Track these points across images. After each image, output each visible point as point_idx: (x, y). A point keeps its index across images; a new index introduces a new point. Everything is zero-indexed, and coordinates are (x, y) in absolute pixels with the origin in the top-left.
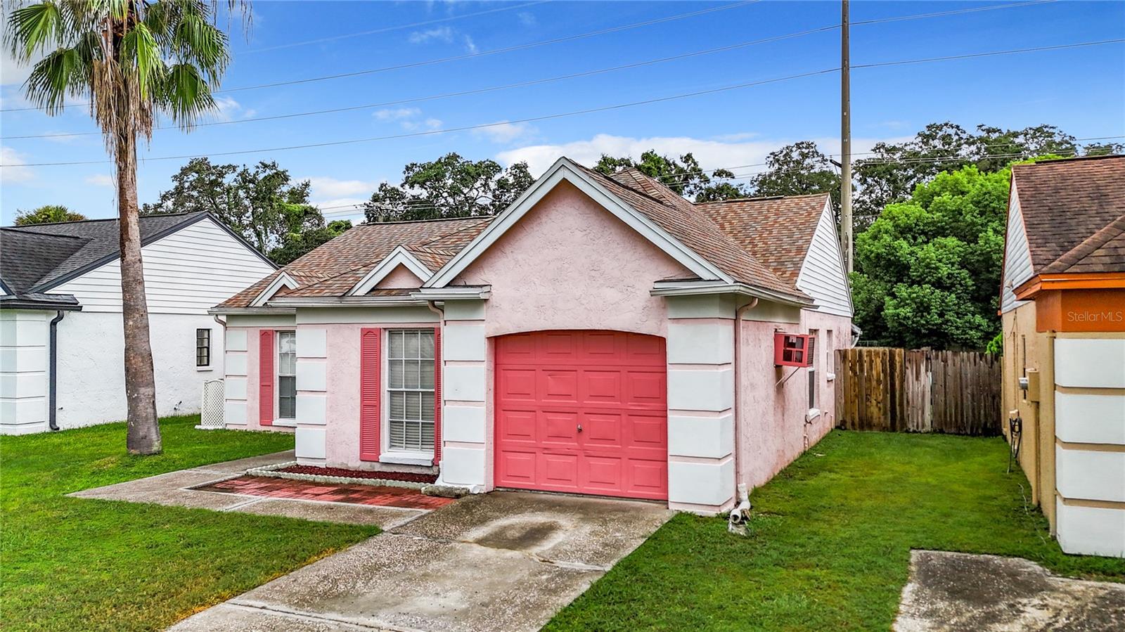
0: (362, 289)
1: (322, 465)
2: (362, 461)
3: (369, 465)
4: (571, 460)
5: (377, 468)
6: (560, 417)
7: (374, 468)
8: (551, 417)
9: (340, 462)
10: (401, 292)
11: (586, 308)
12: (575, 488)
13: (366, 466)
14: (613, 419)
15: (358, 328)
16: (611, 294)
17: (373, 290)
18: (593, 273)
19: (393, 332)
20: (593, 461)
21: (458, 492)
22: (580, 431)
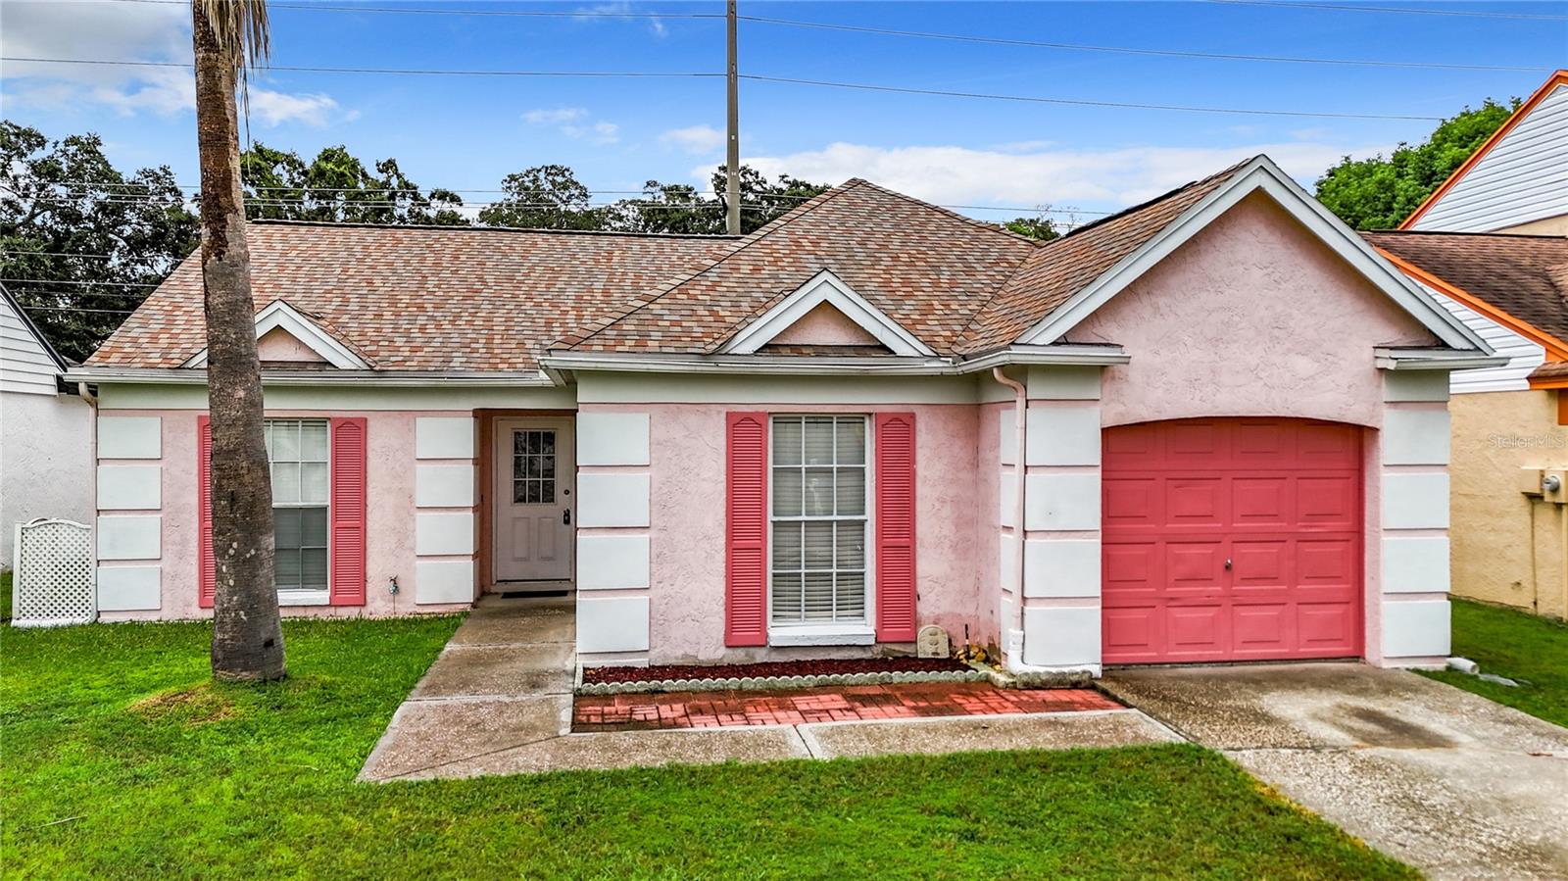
0: (747, 342)
1: (641, 662)
2: (728, 647)
3: (743, 654)
4: (1211, 612)
5: (761, 656)
6: (1194, 550)
7: (753, 658)
8: (1178, 549)
9: (680, 653)
10: (821, 351)
11: (1265, 384)
12: (1219, 654)
13: (739, 657)
14: (1274, 548)
15: (719, 412)
16: (1303, 365)
17: (767, 346)
18: (1276, 332)
19: (783, 419)
20: (1244, 612)
21: (1075, 678)
22: (1228, 567)
